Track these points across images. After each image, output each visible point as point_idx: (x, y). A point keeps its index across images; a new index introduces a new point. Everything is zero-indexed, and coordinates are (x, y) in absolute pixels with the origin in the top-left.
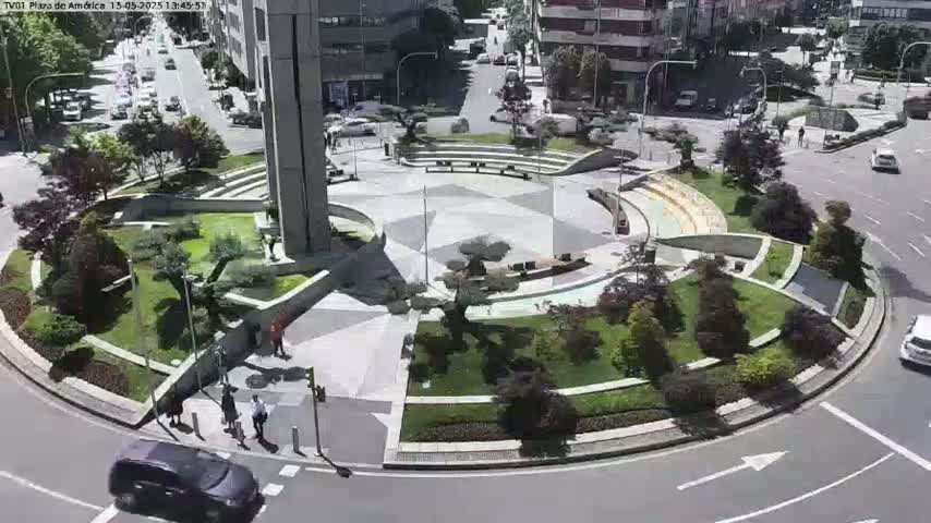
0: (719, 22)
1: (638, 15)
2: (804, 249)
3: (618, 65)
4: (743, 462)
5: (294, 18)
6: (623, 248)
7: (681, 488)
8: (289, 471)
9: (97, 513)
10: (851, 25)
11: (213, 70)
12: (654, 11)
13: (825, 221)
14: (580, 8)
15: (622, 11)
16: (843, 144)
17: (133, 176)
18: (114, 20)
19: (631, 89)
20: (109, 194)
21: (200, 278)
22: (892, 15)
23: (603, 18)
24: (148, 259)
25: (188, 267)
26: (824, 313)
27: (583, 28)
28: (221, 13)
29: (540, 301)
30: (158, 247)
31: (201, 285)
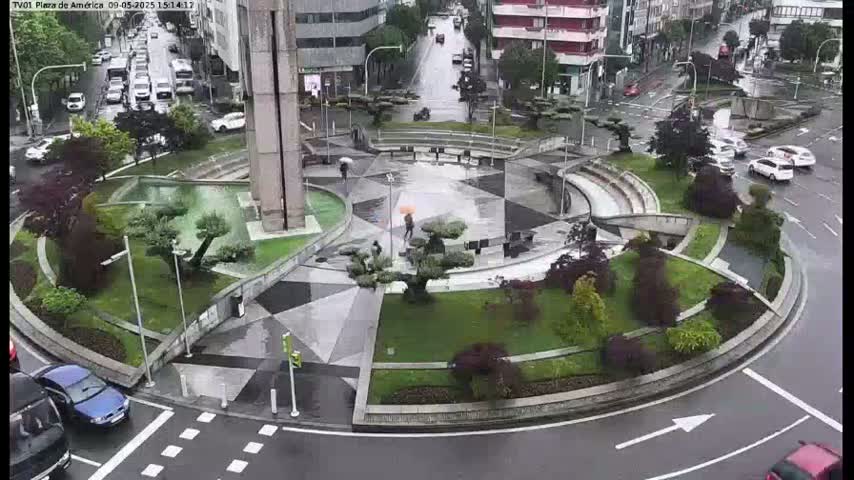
0: (653, 19)
1: (580, 13)
2: (730, 228)
3: (563, 58)
4: (673, 424)
5: (273, 14)
6: (567, 227)
7: (619, 447)
8: (268, 430)
9: (96, 469)
10: (772, 23)
11: (200, 62)
12: (596, 10)
13: (748, 203)
14: (529, 7)
15: (567, 8)
16: (763, 132)
17: (129, 159)
18: (112, 16)
19: (575, 81)
20: (106, 176)
21: (189, 253)
22: (809, 14)
23: (549, 16)
24: (142, 235)
25: (177, 244)
26: (747, 287)
27: (532, 25)
28: (208, 9)
29: (493, 274)
30: (151, 224)
31: (189, 259)
